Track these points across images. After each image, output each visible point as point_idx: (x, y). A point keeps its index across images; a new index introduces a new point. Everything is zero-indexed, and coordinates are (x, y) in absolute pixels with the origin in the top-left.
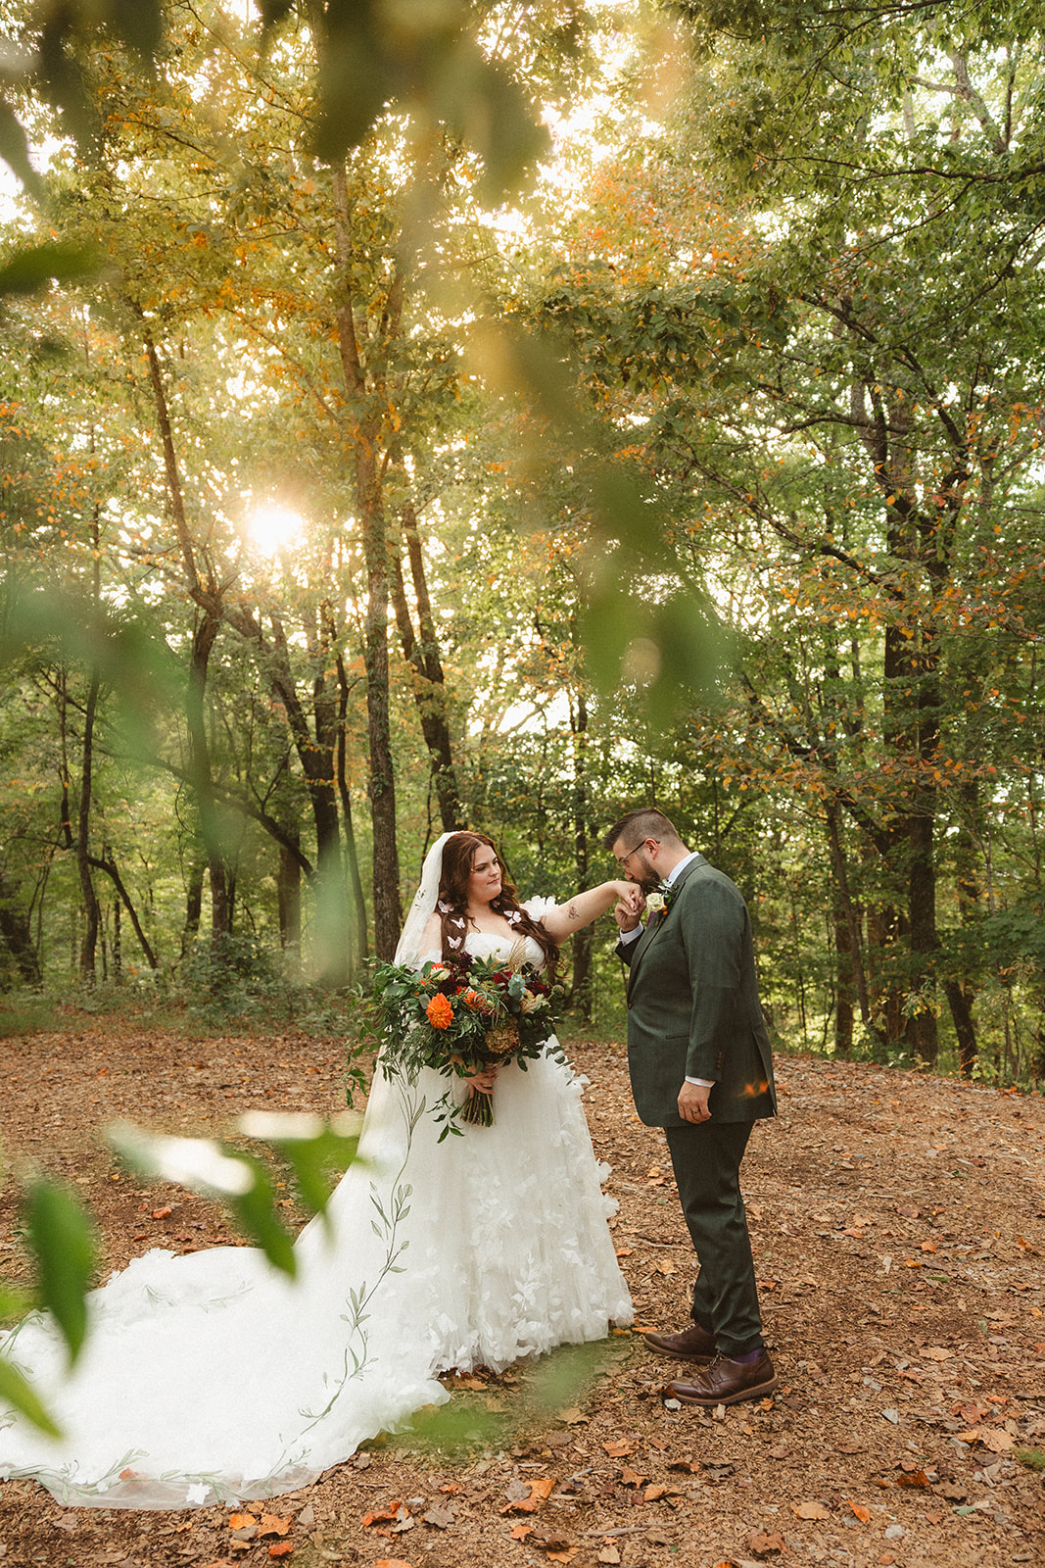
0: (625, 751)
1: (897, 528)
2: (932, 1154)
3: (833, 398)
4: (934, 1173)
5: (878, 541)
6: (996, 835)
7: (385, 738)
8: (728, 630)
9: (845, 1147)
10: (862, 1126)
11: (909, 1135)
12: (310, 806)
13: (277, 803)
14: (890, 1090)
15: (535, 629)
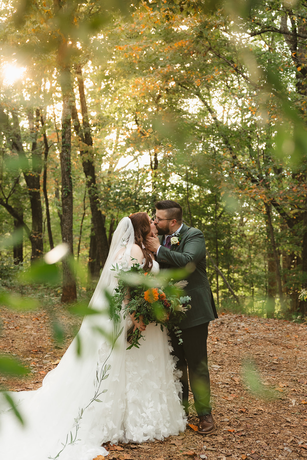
0: (175, 179)
1: (301, 81)
3: (273, 21)
5: (292, 86)
7: (69, 170)
8: (221, 125)
9: (275, 354)
10: (282, 346)
11: (302, 350)
12: (29, 201)
13: (13, 199)
14: (294, 331)
15: (135, 122)
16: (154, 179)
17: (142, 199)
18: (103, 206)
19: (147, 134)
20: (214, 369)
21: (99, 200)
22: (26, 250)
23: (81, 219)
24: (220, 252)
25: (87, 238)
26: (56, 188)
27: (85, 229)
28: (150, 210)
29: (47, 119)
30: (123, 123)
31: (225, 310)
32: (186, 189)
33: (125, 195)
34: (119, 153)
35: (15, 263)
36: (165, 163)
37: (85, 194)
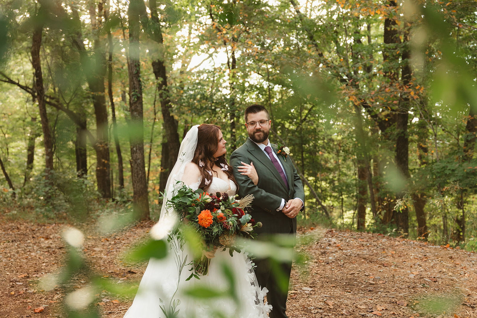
0: (255, 79)
2: (412, 276)
4: (413, 285)
6: (437, 122)
7: (138, 72)
8: (305, 18)
9: (370, 273)
10: (378, 264)
11: (400, 268)
12: (92, 106)
13: (75, 104)
14: (390, 246)
15: (209, 16)
16: (232, 80)
17: (219, 102)
18: (176, 111)
19: (224, 29)
20: (305, 292)
21: (172, 104)
22: (90, 160)
23: (151, 124)
24: (305, 159)
25: (158, 146)
26: (122, 91)
27: (156, 136)
28: (228, 114)
29: (110, 13)
30: (197, 17)
31: (314, 224)
32: (268, 90)
33: (201, 98)
34: (193, 51)
35: (78, 176)
36: (244, 62)
37: (156, 97)
